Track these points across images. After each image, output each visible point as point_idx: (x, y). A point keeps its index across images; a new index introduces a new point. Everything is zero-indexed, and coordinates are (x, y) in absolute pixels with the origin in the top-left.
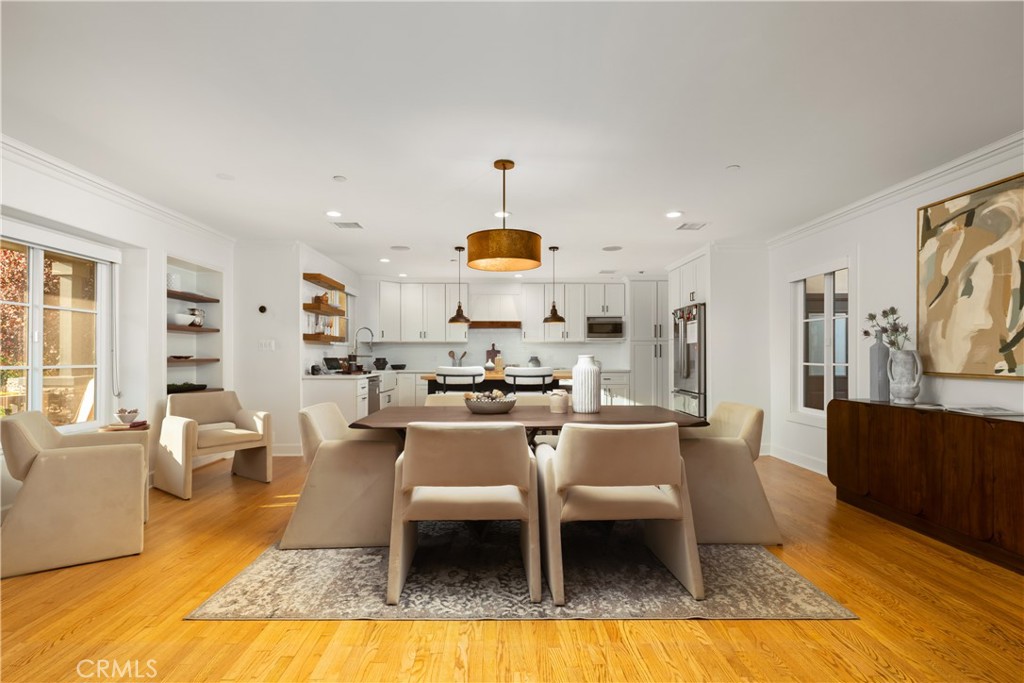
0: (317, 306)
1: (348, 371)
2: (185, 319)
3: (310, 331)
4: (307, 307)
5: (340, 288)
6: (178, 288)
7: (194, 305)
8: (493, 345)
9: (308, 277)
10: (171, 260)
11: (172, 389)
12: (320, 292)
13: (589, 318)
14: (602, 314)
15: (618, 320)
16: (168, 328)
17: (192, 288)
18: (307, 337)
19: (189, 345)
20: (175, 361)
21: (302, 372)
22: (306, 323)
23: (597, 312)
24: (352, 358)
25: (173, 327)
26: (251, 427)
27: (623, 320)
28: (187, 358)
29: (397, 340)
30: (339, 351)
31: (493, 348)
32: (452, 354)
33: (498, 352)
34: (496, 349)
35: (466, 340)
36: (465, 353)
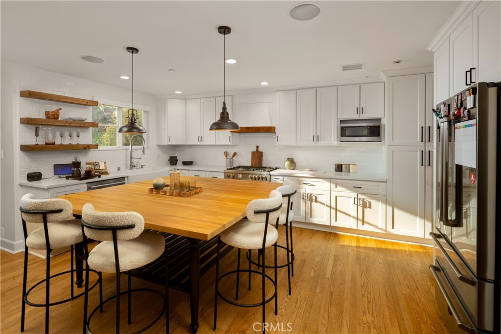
8: (257, 147)
13: (342, 121)
14: (357, 117)
27: (382, 122)
29: (185, 143)
31: (257, 150)
32: (226, 154)
33: (261, 153)
34: (260, 150)
35: (230, 143)
36: (235, 154)
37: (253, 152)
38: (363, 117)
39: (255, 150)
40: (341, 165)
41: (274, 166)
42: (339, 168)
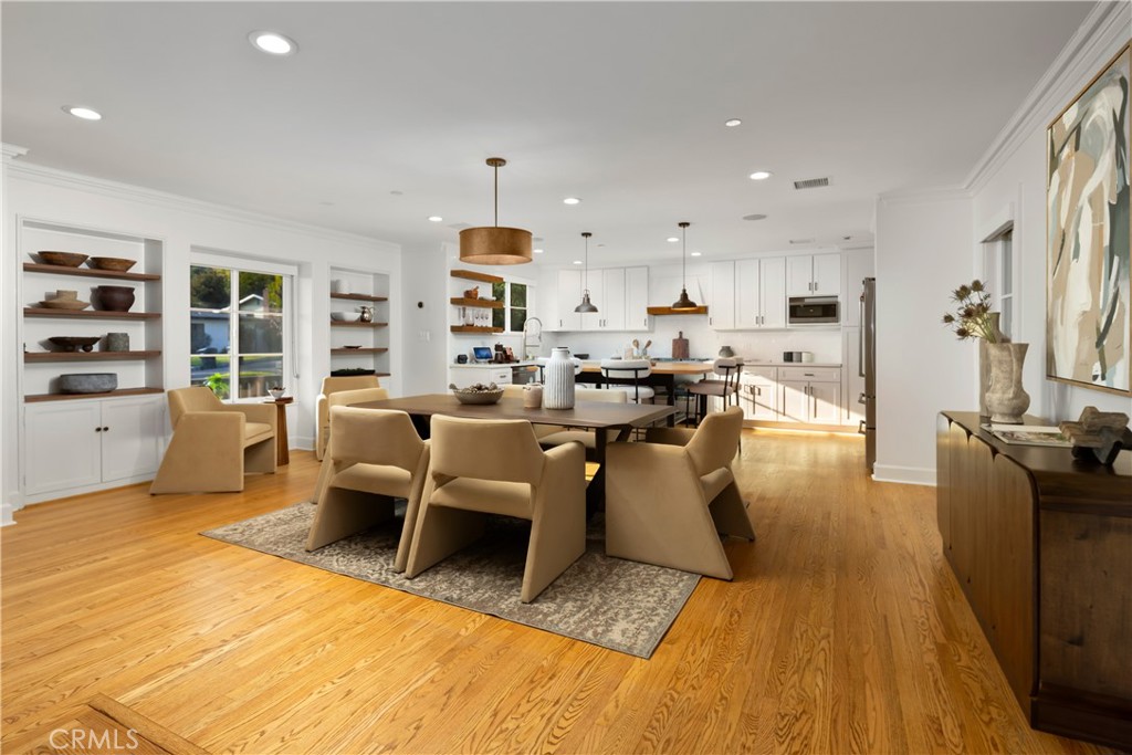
0: (469, 299)
1: (497, 361)
2: (351, 315)
3: (460, 323)
4: (455, 301)
5: (491, 279)
6: (342, 291)
7: (362, 303)
8: (681, 333)
9: (455, 274)
10: (333, 268)
11: (335, 373)
12: (470, 285)
13: (791, 300)
14: (809, 294)
15: (834, 300)
16: (332, 324)
17: (368, 289)
18: (455, 329)
20: (351, 350)
21: (449, 361)
22: (453, 316)
23: (801, 291)
24: (500, 348)
25: (337, 321)
27: (839, 299)
28: (357, 347)
29: (579, 329)
30: (488, 342)
31: (681, 336)
32: (637, 343)
33: (687, 341)
34: (684, 337)
35: (646, 328)
36: (649, 343)
37: (674, 340)
38: (816, 293)
39: (677, 337)
40: (791, 353)
41: (704, 357)
42: (789, 357)
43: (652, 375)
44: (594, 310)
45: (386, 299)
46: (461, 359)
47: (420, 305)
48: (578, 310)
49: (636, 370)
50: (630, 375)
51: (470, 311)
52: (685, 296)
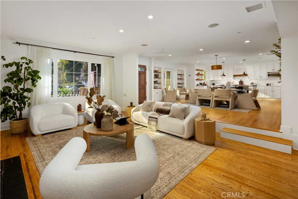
0: (198, 74)
1: (204, 85)
2: (180, 78)
3: (197, 79)
4: (196, 75)
5: (202, 71)
6: (179, 74)
7: (181, 75)
9: (196, 70)
10: (178, 70)
11: (178, 87)
12: (199, 72)
13: (268, 73)
17: (180, 73)
18: (196, 80)
19: (180, 81)
20: (179, 83)
21: (196, 85)
22: (196, 77)
23: (271, 71)
24: (204, 83)
25: (178, 79)
26: (187, 92)
29: (217, 80)
30: (202, 82)
32: (230, 82)
34: (242, 81)
35: (233, 79)
36: (233, 82)
37: (239, 82)
38: (274, 71)
39: (240, 81)
42: (268, 85)
43: (239, 87)
44: (225, 76)
45: (183, 75)
46: (198, 85)
47: (190, 75)
48: (221, 76)
49: (236, 86)
50: (235, 87)
51: (199, 76)
52: (244, 73)
